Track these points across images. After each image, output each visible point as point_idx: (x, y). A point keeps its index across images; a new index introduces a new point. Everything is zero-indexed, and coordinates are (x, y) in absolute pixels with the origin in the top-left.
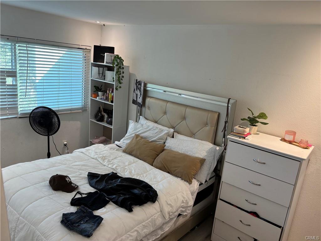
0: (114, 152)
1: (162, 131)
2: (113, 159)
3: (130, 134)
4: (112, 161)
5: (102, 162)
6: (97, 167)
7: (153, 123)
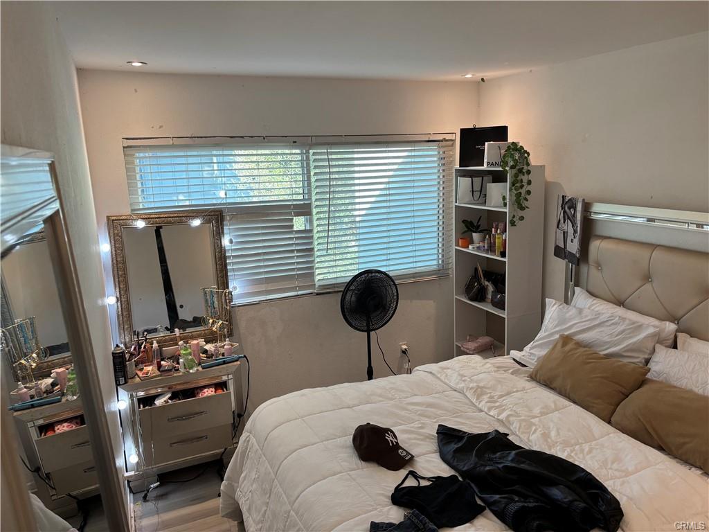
0: (504, 378)
1: (639, 327)
2: (501, 396)
3: (547, 334)
4: (500, 400)
5: (474, 401)
6: (462, 412)
7: (611, 305)
